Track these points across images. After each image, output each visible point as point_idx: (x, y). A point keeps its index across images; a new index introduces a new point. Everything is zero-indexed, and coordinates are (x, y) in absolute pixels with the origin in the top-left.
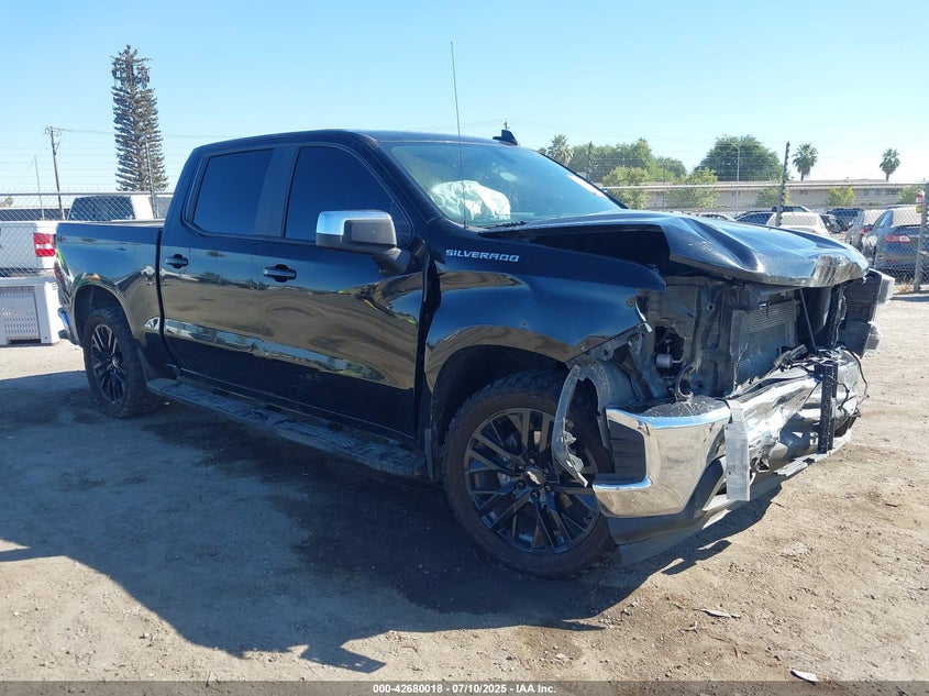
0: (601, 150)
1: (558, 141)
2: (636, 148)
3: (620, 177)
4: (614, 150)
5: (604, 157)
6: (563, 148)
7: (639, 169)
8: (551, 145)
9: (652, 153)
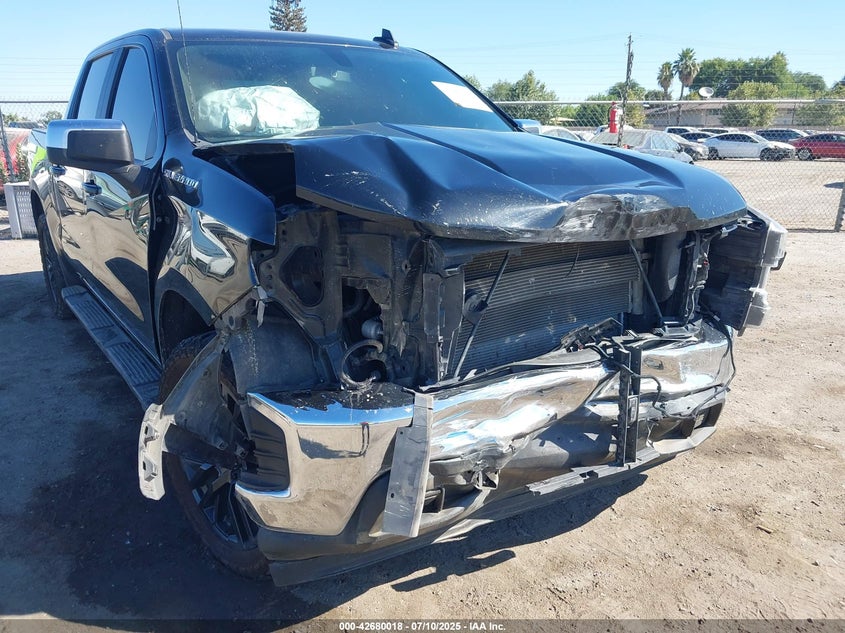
0: (732, 65)
1: (686, 55)
2: (770, 63)
3: (748, 91)
4: (746, 65)
5: (734, 72)
6: (690, 63)
7: (769, 84)
8: (678, 58)
9: (788, 67)
